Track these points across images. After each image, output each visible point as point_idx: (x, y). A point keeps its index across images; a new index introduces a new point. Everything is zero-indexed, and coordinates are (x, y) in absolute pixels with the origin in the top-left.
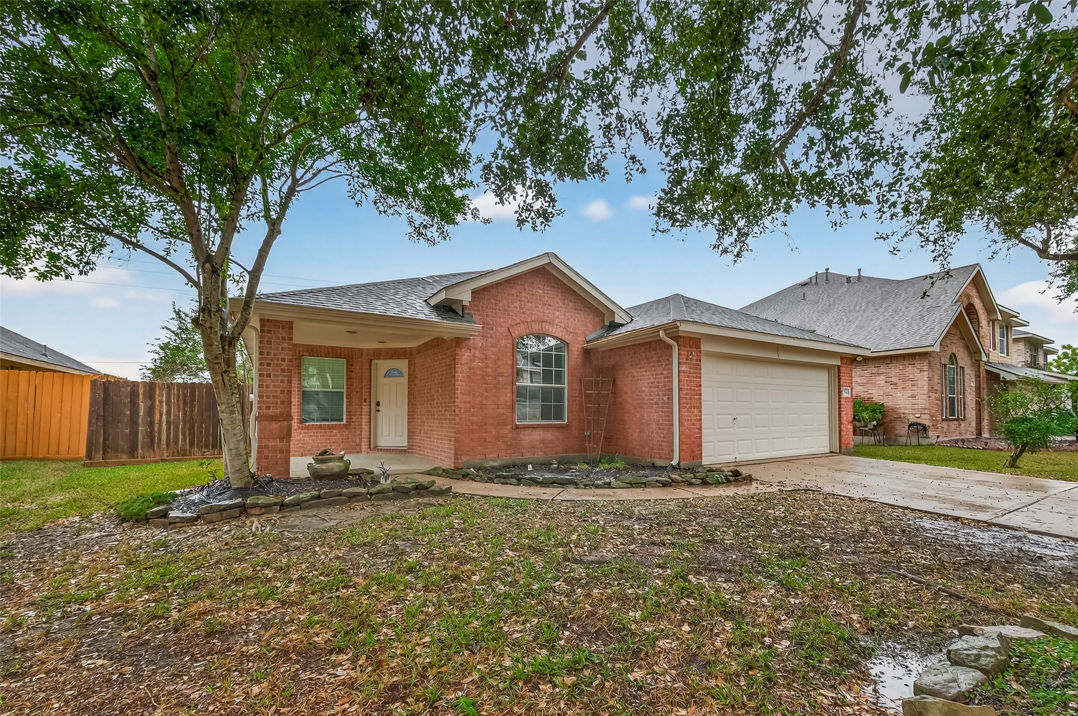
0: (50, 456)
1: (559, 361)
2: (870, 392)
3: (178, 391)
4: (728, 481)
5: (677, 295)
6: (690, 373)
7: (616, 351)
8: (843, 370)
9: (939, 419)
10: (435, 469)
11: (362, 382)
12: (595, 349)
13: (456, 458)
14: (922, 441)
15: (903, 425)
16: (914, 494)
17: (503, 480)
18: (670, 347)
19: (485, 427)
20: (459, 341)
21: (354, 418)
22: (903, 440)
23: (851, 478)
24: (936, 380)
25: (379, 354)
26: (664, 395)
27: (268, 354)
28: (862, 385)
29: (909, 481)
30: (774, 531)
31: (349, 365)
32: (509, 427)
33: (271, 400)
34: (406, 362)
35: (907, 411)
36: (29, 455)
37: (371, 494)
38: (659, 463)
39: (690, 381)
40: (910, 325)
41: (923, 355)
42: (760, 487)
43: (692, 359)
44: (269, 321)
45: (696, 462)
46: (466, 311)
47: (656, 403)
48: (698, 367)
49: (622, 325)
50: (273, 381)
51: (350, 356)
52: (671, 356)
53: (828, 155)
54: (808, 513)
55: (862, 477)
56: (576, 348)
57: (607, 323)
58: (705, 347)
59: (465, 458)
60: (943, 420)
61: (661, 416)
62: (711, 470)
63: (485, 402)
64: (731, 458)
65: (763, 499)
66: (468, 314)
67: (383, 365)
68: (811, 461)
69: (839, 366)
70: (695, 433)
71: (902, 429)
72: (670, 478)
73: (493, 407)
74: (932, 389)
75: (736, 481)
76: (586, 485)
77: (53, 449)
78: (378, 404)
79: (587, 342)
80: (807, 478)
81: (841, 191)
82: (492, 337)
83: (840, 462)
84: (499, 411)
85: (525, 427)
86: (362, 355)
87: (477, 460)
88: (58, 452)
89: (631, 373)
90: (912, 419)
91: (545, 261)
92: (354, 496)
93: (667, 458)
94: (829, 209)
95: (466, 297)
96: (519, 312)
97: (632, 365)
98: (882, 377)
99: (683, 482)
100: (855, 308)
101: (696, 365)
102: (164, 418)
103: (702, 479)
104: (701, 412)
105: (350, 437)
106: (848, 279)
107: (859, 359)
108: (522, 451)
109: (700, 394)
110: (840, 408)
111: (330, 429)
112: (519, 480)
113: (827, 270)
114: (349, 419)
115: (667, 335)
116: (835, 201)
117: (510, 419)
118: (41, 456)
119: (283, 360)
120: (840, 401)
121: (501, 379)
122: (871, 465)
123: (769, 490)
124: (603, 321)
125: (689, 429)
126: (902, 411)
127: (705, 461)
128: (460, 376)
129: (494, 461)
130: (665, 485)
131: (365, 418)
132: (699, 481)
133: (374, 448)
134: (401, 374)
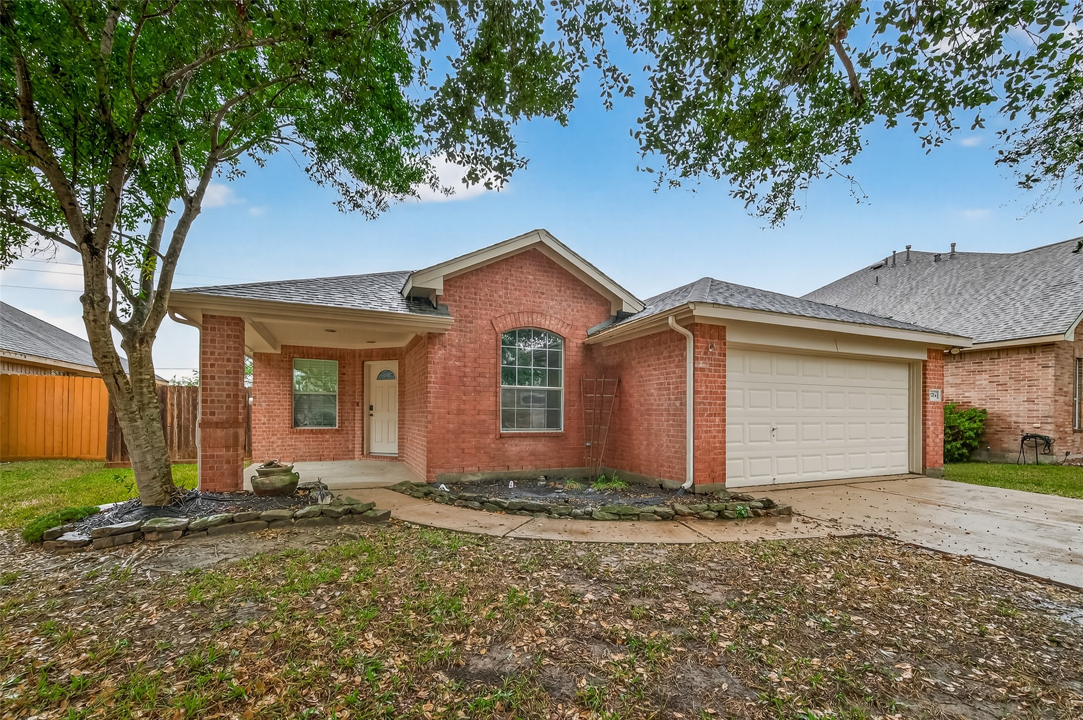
0: (83, 456)
1: (554, 360)
2: (967, 394)
3: (188, 395)
4: (757, 515)
5: (706, 279)
6: (710, 370)
7: (623, 346)
8: (931, 366)
9: (1069, 430)
10: (402, 484)
11: (354, 385)
12: (599, 344)
13: (428, 472)
14: (1041, 458)
15: (1012, 437)
16: (1054, 551)
17: (464, 503)
18: (683, 338)
19: (463, 436)
20: (432, 337)
21: (347, 423)
22: (1014, 456)
23: (943, 517)
24: (1066, 378)
25: (370, 355)
26: (676, 399)
27: (212, 353)
28: (956, 385)
29: (1040, 525)
30: (811, 623)
31: (342, 366)
32: (492, 436)
33: (216, 405)
34: (396, 363)
35: (1020, 420)
36: (65, 455)
37: (296, 518)
38: (669, 483)
39: (711, 382)
40: (1027, 308)
41: (1048, 347)
42: (802, 527)
43: (712, 353)
44: (213, 317)
45: (718, 484)
46: (440, 302)
47: (666, 410)
48: (721, 365)
49: (632, 315)
50: (218, 384)
51: (341, 357)
52: (685, 349)
53: (920, 27)
54: (873, 585)
55: (960, 514)
56: (576, 342)
57: (614, 313)
58: (732, 337)
59: (439, 471)
60: (1075, 431)
61: (672, 425)
62: (735, 498)
63: (462, 407)
64: (767, 480)
65: (799, 553)
66: (442, 305)
67: (376, 367)
68: (880, 485)
69: (925, 362)
70: (715, 448)
71: (1012, 443)
72: (673, 508)
73: (473, 412)
74: (1059, 391)
75: (767, 515)
76: (561, 515)
77: (85, 450)
78: (371, 408)
79: (589, 336)
80: (874, 514)
81: (941, 88)
82: (471, 332)
83: (924, 488)
84: (478, 417)
85: (512, 436)
86: (354, 356)
87: (454, 474)
88: (89, 452)
89: (637, 372)
90: (1028, 429)
91: (536, 239)
92: (275, 520)
93: (678, 479)
94: (917, 120)
95: (438, 285)
96: (504, 303)
97: (639, 363)
98: (985, 376)
99: (690, 514)
100: (947, 289)
101: (718, 360)
102: (175, 420)
103: (719, 512)
104: (724, 420)
105: (342, 442)
106: (937, 257)
107: (954, 351)
108: (508, 464)
109: (724, 399)
110: (924, 416)
111: (322, 434)
112: (482, 503)
113: (908, 248)
114: (342, 422)
115: (678, 322)
116: (929, 105)
117: (493, 427)
118: (74, 456)
119: (229, 360)
120: (924, 407)
121: (481, 380)
122: (971, 494)
123: (815, 534)
124: (609, 311)
125: (708, 443)
126: (1014, 419)
127: (730, 483)
128: (432, 378)
129: (474, 475)
130: (665, 518)
131: (358, 425)
132: (713, 515)
133: (367, 454)
134: (392, 377)
